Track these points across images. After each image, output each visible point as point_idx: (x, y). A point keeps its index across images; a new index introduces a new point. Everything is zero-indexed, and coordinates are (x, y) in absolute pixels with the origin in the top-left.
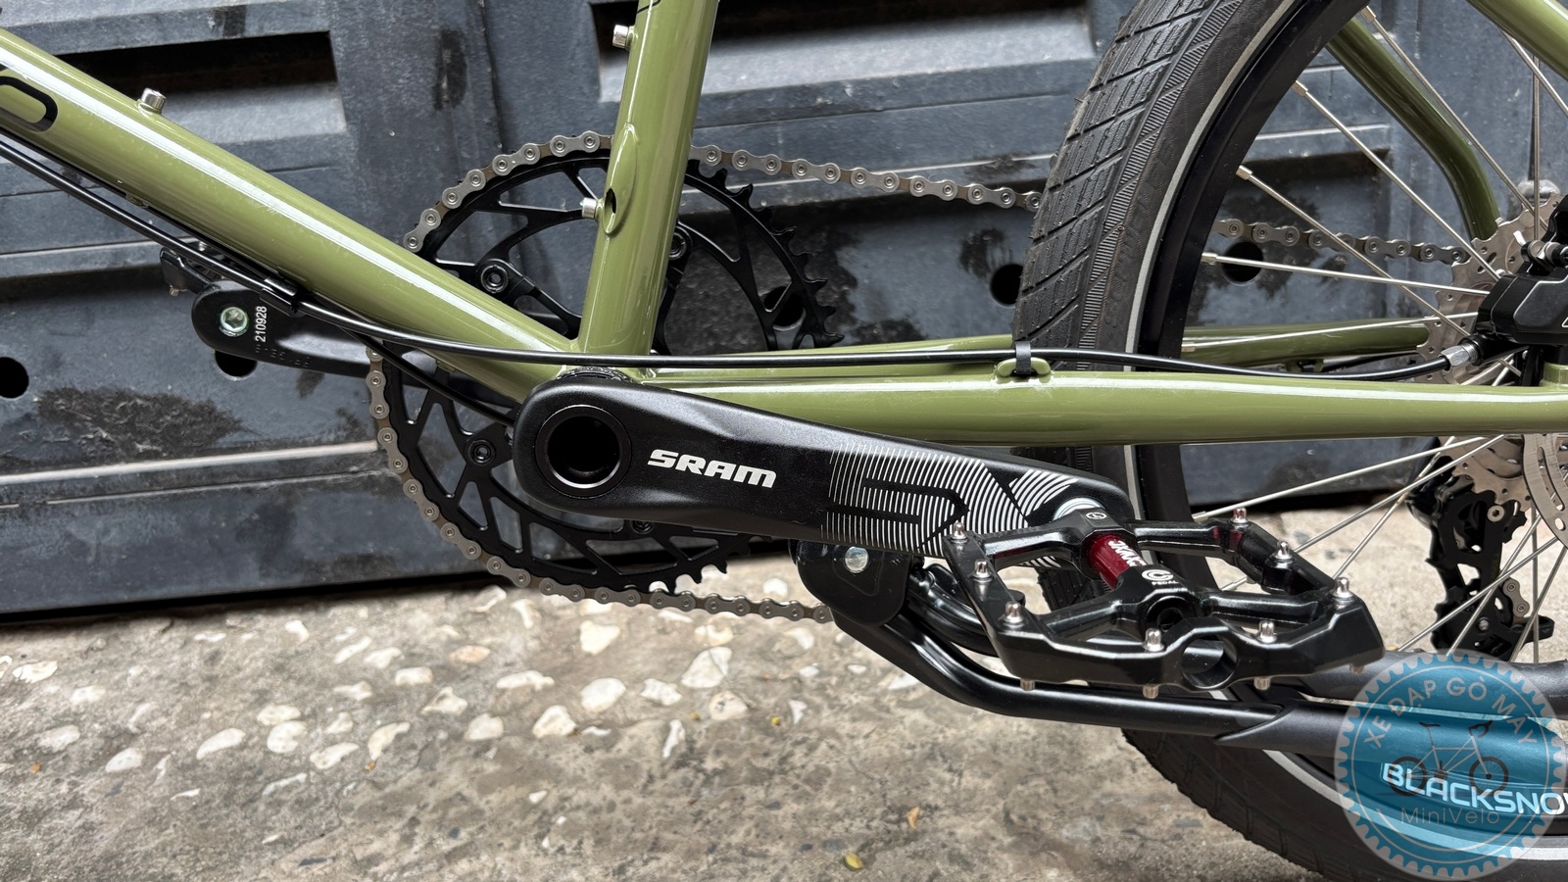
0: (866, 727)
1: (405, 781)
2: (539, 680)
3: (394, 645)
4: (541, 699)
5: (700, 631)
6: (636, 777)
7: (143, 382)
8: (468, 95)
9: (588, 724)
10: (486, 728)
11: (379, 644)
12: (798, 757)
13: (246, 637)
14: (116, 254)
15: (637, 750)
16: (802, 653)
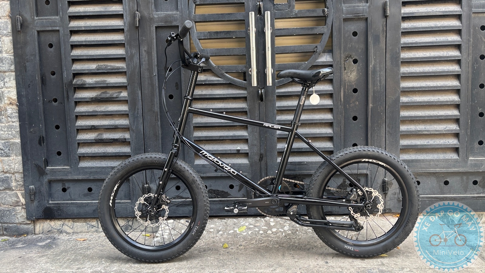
0: (305, 235)
1: (254, 236)
2: (266, 228)
3: (248, 223)
4: (268, 230)
5: (285, 224)
6: (280, 238)
7: (220, 189)
8: (263, 160)
9: (273, 232)
10: (261, 232)
11: (246, 222)
12: (298, 237)
13: (229, 221)
14: (221, 174)
15: (279, 235)
16: (297, 227)
